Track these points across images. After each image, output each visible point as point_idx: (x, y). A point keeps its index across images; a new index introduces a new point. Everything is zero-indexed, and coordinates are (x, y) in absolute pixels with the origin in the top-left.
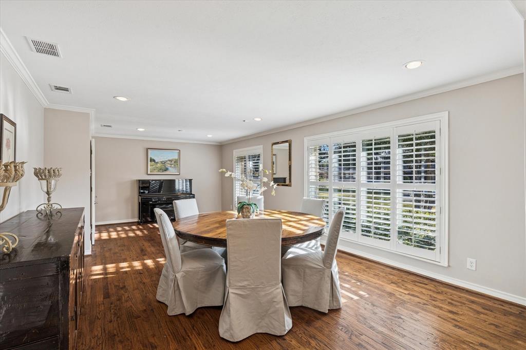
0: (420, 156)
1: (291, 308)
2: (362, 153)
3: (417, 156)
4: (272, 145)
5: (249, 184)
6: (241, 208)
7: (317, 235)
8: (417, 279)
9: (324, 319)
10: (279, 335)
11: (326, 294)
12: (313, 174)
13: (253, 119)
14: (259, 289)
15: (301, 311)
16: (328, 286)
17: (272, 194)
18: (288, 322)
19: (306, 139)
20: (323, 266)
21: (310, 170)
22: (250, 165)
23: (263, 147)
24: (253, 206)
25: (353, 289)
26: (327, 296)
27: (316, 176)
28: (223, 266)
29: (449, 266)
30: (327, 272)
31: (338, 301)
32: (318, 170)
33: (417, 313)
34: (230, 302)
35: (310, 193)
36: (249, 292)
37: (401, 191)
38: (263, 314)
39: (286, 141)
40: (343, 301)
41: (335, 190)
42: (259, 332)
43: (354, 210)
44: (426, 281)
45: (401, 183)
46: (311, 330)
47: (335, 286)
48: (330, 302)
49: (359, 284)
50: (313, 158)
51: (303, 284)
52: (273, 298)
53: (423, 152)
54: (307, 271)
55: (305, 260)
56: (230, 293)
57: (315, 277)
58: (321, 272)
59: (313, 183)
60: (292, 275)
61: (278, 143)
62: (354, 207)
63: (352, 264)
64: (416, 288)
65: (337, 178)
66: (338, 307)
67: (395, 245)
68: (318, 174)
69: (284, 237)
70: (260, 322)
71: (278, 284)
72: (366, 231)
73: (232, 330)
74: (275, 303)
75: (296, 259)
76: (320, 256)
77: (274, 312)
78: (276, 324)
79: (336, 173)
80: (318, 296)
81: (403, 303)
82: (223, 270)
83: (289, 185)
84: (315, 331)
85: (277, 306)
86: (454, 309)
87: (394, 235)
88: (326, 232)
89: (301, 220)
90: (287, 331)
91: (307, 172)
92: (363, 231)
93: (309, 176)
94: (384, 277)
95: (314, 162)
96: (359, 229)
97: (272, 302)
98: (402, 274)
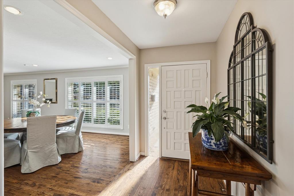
0: (115, 90)
1: (61, 155)
2: (94, 88)
3: (114, 90)
4: (44, 80)
5: (34, 102)
6: (29, 114)
7: (73, 122)
8: (113, 136)
9: (76, 155)
10: (55, 164)
11: (77, 145)
12: (70, 96)
13: (32, 65)
14: (45, 147)
15: (65, 156)
16: (77, 142)
17: (48, 106)
18: (60, 159)
19: (66, 79)
20: (75, 134)
21: (69, 95)
22: (26, 91)
23: (37, 81)
24: (37, 113)
25: (89, 144)
26: (77, 146)
27: (72, 98)
28: (19, 144)
29: (123, 129)
30: (77, 137)
31: (82, 148)
32: (73, 95)
33: (111, 145)
34: (29, 155)
35: (69, 106)
36: (39, 150)
37: (109, 103)
38: (47, 158)
39: (54, 79)
40: (84, 148)
41: (82, 106)
42: (44, 166)
43: (91, 115)
44: (116, 136)
45: (109, 100)
46: (70, 159)
47: (81, 142)
48: (78, 149)
49: (91, 142)
50: (70, 89)
51: (66, 144)
52: (52, 150)
53: (116, 89)
54: (68, 138)
55: (67, 134)
56: (28, 152)
57: (71, 140)
58: (74, 137)
59: (70, 101)
60: (60, 141)
61: (48, 79)
62: (91, 114)
63: (89, 136)
64: (113, 139)
65: (83, 99)
66: (82, 150)
67: (107, 125)
68: (73, 97)
69: (57, 124)
70: (45, 162)
71: (54, 143)
72: (96, 121)
73: (31, 168)
74: (53, 152)
75: (62, 134)
76: (74, 131)
77: (53, 155)
78: (53, 160)
79: (82, 96)
80: (73, 147)
81: (107, 144)
82: (19, 146)
83: (56, 103)
84: (72, 159)
85: (54, 153)
86: (122, 141)
87: (106, 121)
88: (77, 121)
89: (64, 118)
90: (59, 162)
91: (67, 96)
92: (94, 121)
93: (68, 98)
94: (102, 138)
95: (71, 91)
96: (92, 121)
97: (52, 151)
98: (109, 135)
